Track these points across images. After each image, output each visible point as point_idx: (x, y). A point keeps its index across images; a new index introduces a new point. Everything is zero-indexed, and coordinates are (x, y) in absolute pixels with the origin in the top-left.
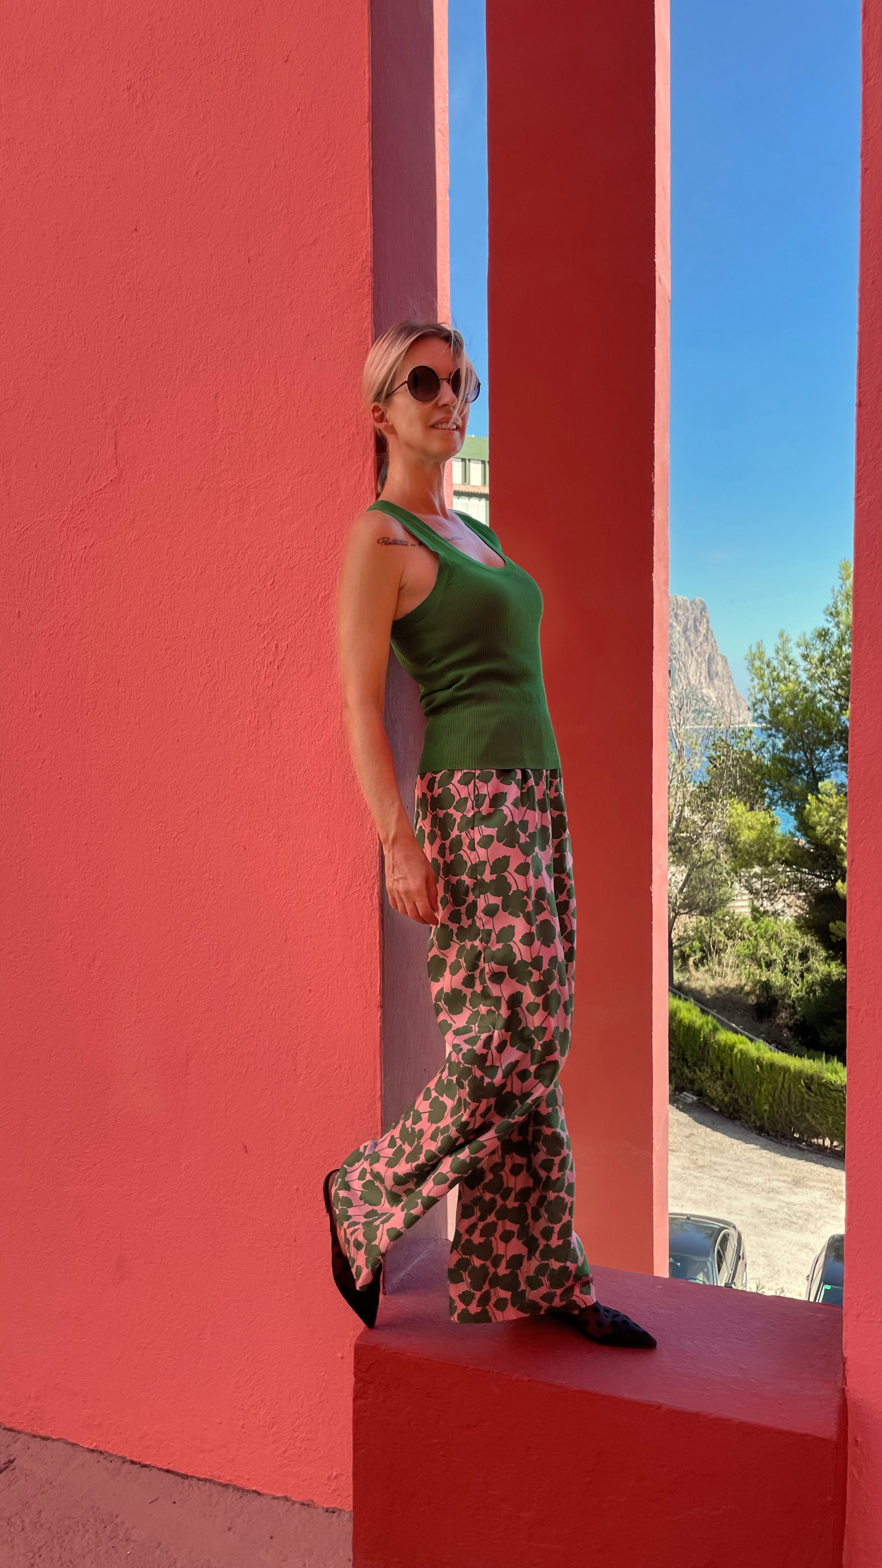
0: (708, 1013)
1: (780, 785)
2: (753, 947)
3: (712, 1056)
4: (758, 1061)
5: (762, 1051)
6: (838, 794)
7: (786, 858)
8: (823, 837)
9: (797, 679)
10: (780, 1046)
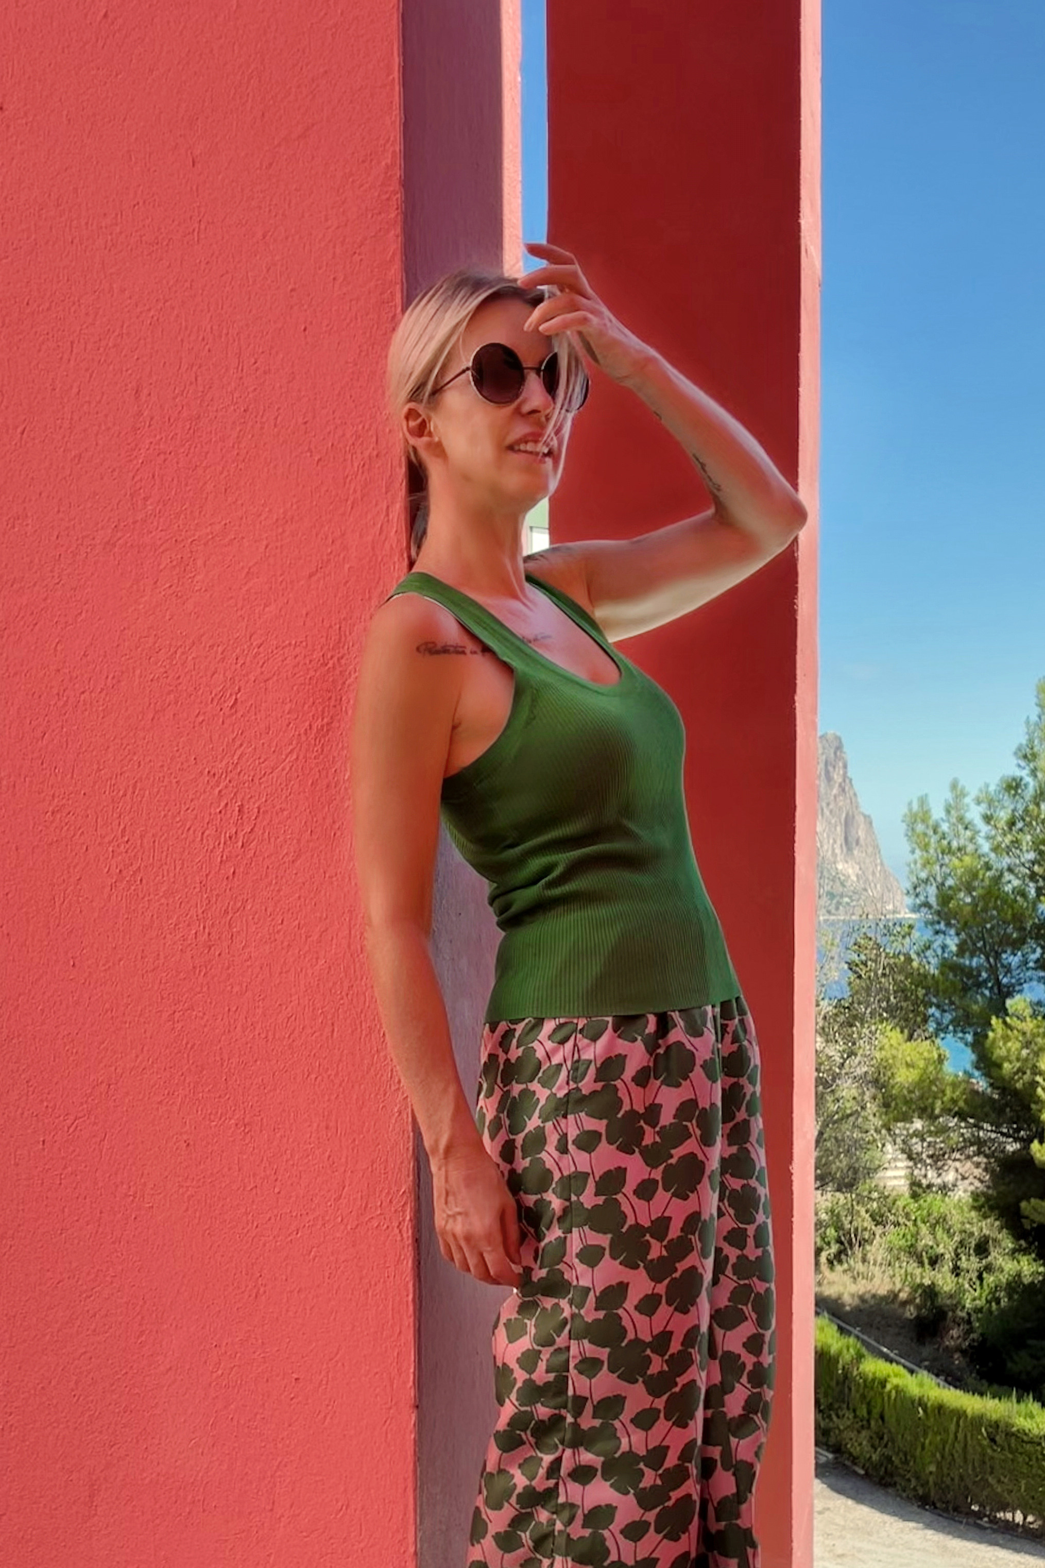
0: (849, 1333)
1: (952, 1003)
2: (912, 1236)
3: (855, 1395)
4: (921, 1402)
5: (926, 1388)
6: (1034, 1016)
7: (960, 1108)
8: (1013, 1079)
9: (976, 850)
10: (950, 1379)
